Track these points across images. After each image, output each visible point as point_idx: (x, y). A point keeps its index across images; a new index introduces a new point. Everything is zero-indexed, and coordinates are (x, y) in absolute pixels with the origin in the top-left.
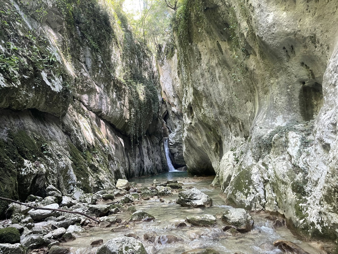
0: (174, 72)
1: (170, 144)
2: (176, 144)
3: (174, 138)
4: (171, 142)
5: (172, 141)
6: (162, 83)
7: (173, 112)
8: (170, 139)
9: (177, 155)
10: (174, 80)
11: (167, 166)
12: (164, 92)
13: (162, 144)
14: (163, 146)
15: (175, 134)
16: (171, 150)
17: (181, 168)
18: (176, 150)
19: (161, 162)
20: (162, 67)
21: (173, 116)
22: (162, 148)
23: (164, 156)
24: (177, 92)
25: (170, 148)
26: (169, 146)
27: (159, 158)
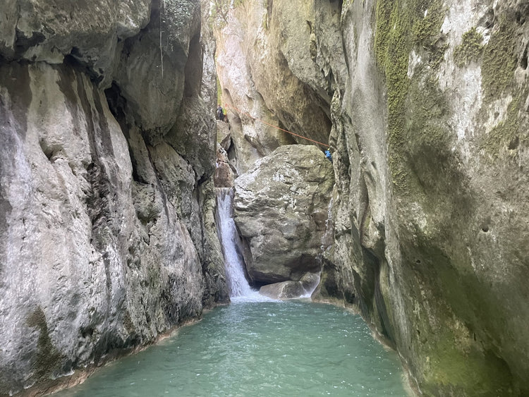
0: (254, 28)
1: (240, 205)
2: (259, 207)
3: (251, 187)
4: (242, 200)
5: (245, 196)
6: (222, 67)
7: (247, 138)
8: (238, 191)
9: (258, 242)
10: (253, 50)
11: (226, 280)
12: (227, 91)
13: (212, 202)
14: (216, 208)
15: (255, 174)
16: (242, 224)
17: (272, 286)
18: (255, 225)
19: (197, 266)
20: (223, 31)
21: (246, 151)
22: (210, 215)
23: (217, 245)
24: (258, 82)
25: (239, 219)
26: (234, 211)
27: (190, 249)
